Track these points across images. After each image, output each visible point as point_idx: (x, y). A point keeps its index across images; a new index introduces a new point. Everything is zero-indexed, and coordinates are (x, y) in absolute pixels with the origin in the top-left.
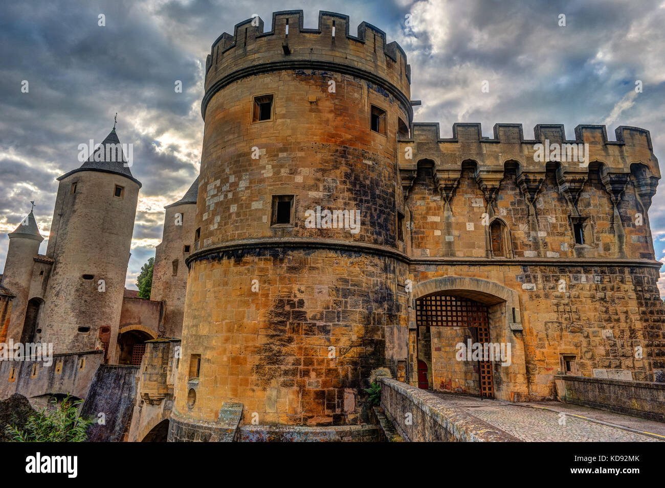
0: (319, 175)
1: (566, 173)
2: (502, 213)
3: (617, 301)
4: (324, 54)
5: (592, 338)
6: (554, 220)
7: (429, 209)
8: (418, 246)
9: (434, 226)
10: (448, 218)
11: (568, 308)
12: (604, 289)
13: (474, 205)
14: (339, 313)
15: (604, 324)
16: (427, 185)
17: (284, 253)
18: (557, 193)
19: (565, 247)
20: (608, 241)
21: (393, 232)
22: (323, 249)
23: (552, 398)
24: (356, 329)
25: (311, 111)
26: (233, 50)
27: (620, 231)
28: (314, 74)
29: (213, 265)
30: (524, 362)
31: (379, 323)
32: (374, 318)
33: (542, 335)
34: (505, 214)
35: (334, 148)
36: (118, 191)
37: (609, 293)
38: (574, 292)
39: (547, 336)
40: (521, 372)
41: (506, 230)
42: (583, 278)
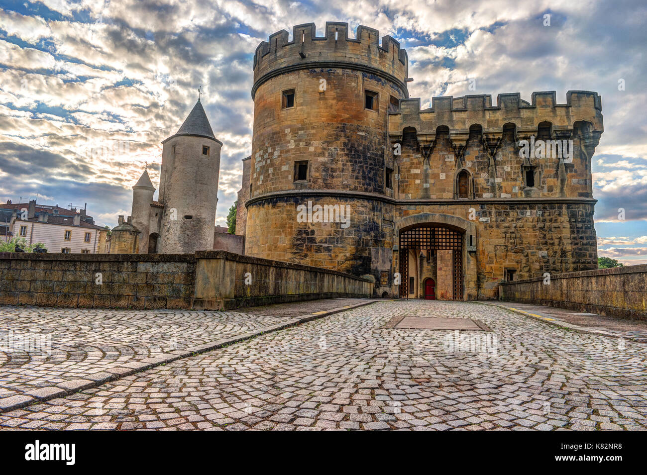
0: (325, 146)
1: (519, 132)
2: (468, 165)
3: (553, 230)
4: (329, 56)
5: (530, 257)
6: (509, 169)
7: (412, 164)
8: (403, 192)
9: (416, 176)
10: (426, 170)
11: (513, 235)
12: (544, 221)
13: (446, 160)
14: (337, 238)
15: (541, 247)
16: (411, 146)
17: (302, 200)
18: (514, 147)
19: (516, 190)
20: (552, 184)
21: (381, 182)
22: (328, 196)
23: (495, 299)
24: (349, 249)
25: (320, 99)
26: (268, 55)
27: (563, 176)
28: (322, 71)
29: (260, 208)
30: (476, 273)
31: (367, 245)
32: (363, 242)
33: (492, 254)
34: (470, 166)
35: (336, 125)
36: (205, 150)
37: (548, 224)
38: (519, 224)
39: (496, 255)
40: (473, 280)
41: (470, 178)
42: (528, 212)
